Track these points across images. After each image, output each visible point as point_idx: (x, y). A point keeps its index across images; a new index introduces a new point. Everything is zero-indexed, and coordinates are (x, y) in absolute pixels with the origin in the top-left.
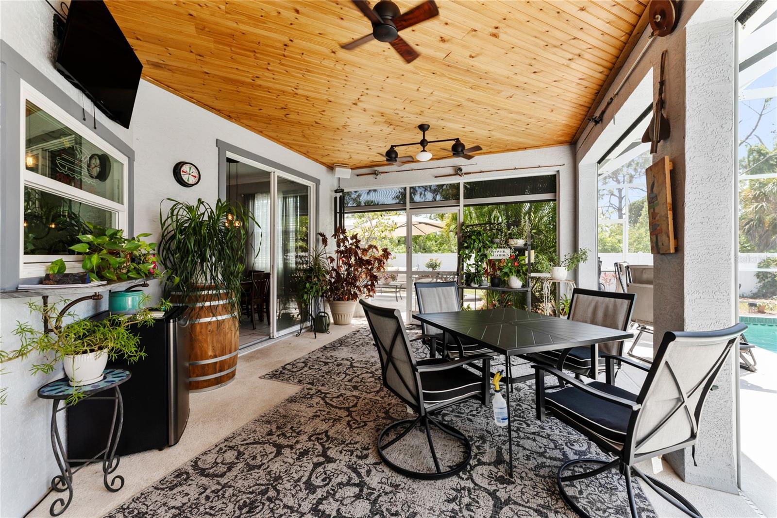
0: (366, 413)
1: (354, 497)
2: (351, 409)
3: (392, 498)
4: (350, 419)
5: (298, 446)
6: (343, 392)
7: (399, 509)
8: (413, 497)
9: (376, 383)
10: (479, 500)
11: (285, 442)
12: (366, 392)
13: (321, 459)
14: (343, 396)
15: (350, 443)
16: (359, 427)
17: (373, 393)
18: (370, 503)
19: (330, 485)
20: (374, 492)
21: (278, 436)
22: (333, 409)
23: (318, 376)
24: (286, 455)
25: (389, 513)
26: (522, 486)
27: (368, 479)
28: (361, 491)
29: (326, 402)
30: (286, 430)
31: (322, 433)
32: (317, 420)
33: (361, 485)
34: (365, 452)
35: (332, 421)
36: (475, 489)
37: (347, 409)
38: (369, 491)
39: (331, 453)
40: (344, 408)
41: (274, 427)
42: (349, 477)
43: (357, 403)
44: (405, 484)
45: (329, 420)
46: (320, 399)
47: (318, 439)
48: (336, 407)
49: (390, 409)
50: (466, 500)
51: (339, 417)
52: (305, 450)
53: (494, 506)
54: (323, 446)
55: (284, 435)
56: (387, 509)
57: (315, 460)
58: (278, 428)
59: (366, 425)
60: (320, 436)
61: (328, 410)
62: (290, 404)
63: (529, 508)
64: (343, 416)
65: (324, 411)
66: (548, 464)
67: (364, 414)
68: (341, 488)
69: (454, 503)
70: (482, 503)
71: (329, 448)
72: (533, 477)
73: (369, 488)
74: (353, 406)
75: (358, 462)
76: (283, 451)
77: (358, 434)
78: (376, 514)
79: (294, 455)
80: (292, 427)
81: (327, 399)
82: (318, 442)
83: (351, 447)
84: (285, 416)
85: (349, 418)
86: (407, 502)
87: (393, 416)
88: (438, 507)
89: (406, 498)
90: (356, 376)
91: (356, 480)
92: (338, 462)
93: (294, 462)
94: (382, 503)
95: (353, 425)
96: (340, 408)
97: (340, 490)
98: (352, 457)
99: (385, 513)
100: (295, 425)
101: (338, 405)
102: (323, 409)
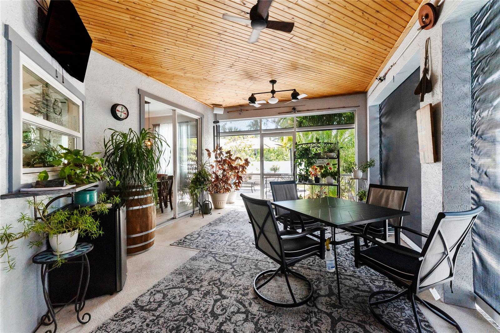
1: (243, 320)
2: (233, 264)
3: (267, 320)
4: (234, 270)
5: (202, 289)
6: (227, 253)
7: (273, 327)
8: (281, 319)
9: (247, 246)
10: (322, 319)
11: (193, 287)
12: (241, 252)
13: (219, 297)
14: (226, 255)
15: (236, 286)
16: (240, 275)
17: (246, 253)
18: (254, 324)
19: (227, 313)
20: (256, 316)
21: (188, 283)
22: (221, 264)
23: (208, 242)
24: (195, 295)
25: (267, 330)
26: (347, 310)
27: (250, 308)
28: (247, 316)
29: (216, 260)
30: (193, 278)
31: (216, 280)
32: (213, 271)
33: (247, 312)
34: (246, 291)
35: (222, 272)
36: (318, 312)
37: (231, 264)
38: (252, 316)
39: (224, 293)
40: (228, 263)
41: (185, 277)
42: (238, 307)
43: (236, 260)
44: (274, 311)
45: (220, 271)
46: (212, 258)
47: (214, 284)
49: (258, 263)
50: (314, 320)
51: (226, 269)
52: (207, 291)
53: (332, 322)
54: (219, 288)
55: (192, 282)
56: (265, 328)
57: (215, 297)
58: (187, 277)
59: (244, 273)
60: (216, 282)
61: (218, 265)
62: (193, 262)
63: (353, 323)
64: (228, 268)
65: (216, 266)
66: (361, 295)
67: (242, 266)
68: (234, 315)
69: (307, 322)
70: (324, 321)
71: (222, 289)
72: (353, 303)
73: (252, 314)
74: (234, 262)
75: (242, 298)
76: (193, 292)
77: (240, 280)
78: (259, 331)
79: (200, 295)
80: (196, 277)
81: (216, 258)
82: (215, 286)
83: (237, 289)
84: (191, 270)
86: (277, 322)
87: (261, 267)
88: (297, 325)
89: (276, 320)
90: (233, 242)
91: (243, 310)
92: (229, 298)
93: (201, 300)
94: (262, 324)
95: (236, 274)
96: (226, 263)
97: (233, 316)
98: (238, 295)
99: (265, 330)
100: (198, 275)
101: (224, 262)
102: (215, 264)
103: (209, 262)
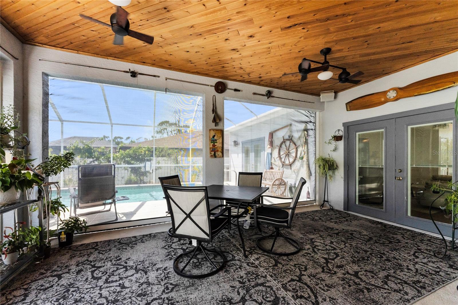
0: (288, 271)
2: (298, 279)
5: (343, 272)
9: (250, 296)
11: (353, 278)
12: (272, 289)
13: (330, 261)
14: (297, 295)
15: (311, 260)
16: (301, 265)
17: (267, 285)
19: (327, 252)
20: (310, 245)
22: (312, 286)
27: (311, 248)
29: (316, 297)
30: (354, 286)
31: (326, 272)
32: (328, 282)
35: (317, 277)
37: (300, 280)
39: (323, 261)
40: (302, 283)
41: (366, 293)
42: (318, 251)
43: (289, 281)
45: (319, 279)
47: (330, 270)
48: (308, 286)
49: (270, 266)
51: (310, 277)
52: (339, 268)
54: (327, 265)
55: (356, 284)
56: (309, 241)
57: (333, 261)
58: (362, 291)
59: (295, 265)
60: (328, 271)
61: (317, 287)
64: (307, 276)
65: (320, 288)
67: (291, 271)
74: (294, 280)
75: (312, 253)
76: (354, 273)
77: (304, 262)
79: (346, 268)
80: (350, 286)
81: (314, 301)
83: (311, 259)
84: (358, 299)
85: (304, 273)
87: (273, 262)
93: (345, 265)
95: (303, 268)
96: (306, 284)
100: (347, 287)
101: (306, 287)
102: (321, 290)
103: (328, 299)
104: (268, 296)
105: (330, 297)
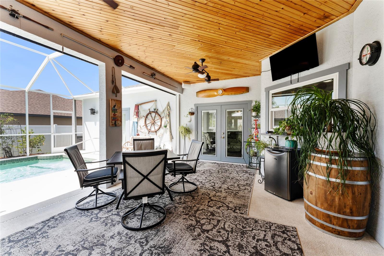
0: (203, 198)
2: (210, 200)
5: (223, 189)
6: (219, 211)
9: (199, 218)
11: (229, 190)
12: (205, 210)
13: (214, 186)
14: (218, 207)
16: (205, 193)
17: (200, 209)
22: (219, 200)
29: (225, 204)
31: (218, 192)
32: (223, 196)
37: (212, 200)
40: (214, 201)
43: (208, 203)
45: (218, 196)
46: (229, 206)
47: (218, 190)
48: (218, 201)
49: (192, 200)
52: (221, 188)
59: (202, 194)
64: (213, 197)
65: (222, 200)
74: (210, 201)
77: (205, 191)
80: (231, 194)
81: (226, 206)
83: (206, 188)
85: (210, 196)
87: (191, 197)
90: (216, 226)
95: (207, 194)
96: (216, 201)
102: (224, 200)
103: (230, 203)
104: (206, 213)
105: (229, 202)
